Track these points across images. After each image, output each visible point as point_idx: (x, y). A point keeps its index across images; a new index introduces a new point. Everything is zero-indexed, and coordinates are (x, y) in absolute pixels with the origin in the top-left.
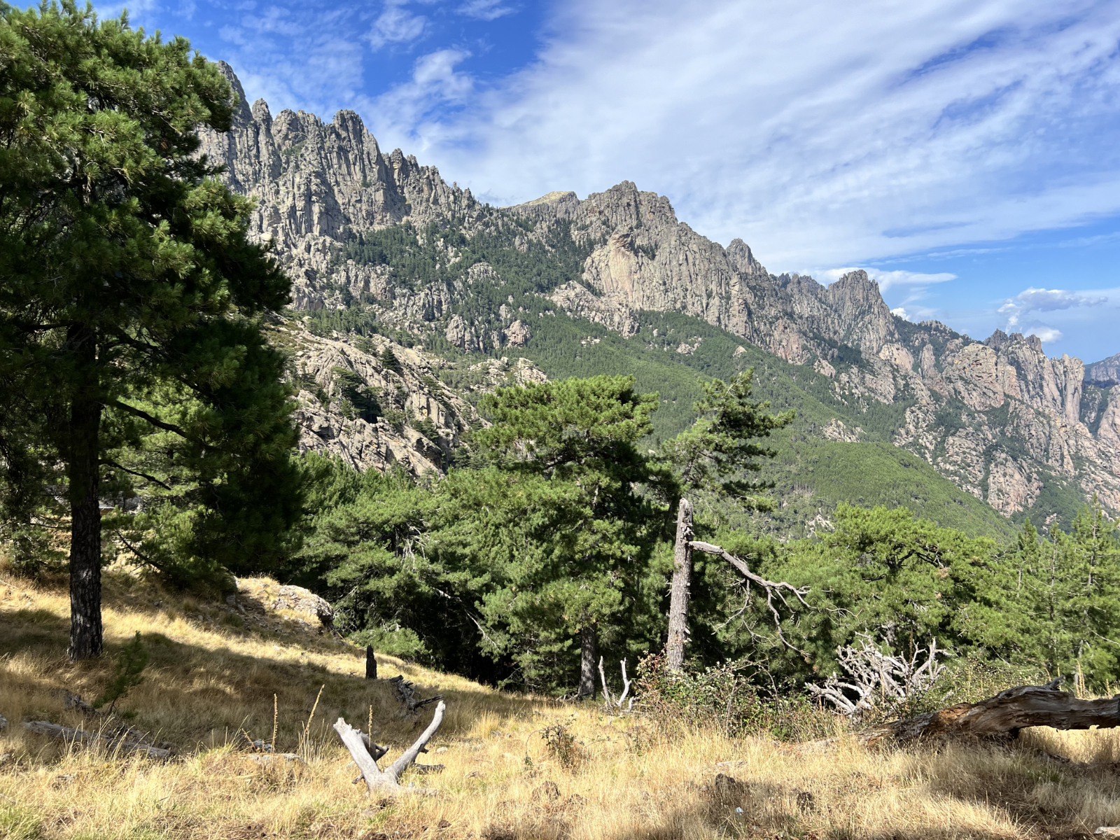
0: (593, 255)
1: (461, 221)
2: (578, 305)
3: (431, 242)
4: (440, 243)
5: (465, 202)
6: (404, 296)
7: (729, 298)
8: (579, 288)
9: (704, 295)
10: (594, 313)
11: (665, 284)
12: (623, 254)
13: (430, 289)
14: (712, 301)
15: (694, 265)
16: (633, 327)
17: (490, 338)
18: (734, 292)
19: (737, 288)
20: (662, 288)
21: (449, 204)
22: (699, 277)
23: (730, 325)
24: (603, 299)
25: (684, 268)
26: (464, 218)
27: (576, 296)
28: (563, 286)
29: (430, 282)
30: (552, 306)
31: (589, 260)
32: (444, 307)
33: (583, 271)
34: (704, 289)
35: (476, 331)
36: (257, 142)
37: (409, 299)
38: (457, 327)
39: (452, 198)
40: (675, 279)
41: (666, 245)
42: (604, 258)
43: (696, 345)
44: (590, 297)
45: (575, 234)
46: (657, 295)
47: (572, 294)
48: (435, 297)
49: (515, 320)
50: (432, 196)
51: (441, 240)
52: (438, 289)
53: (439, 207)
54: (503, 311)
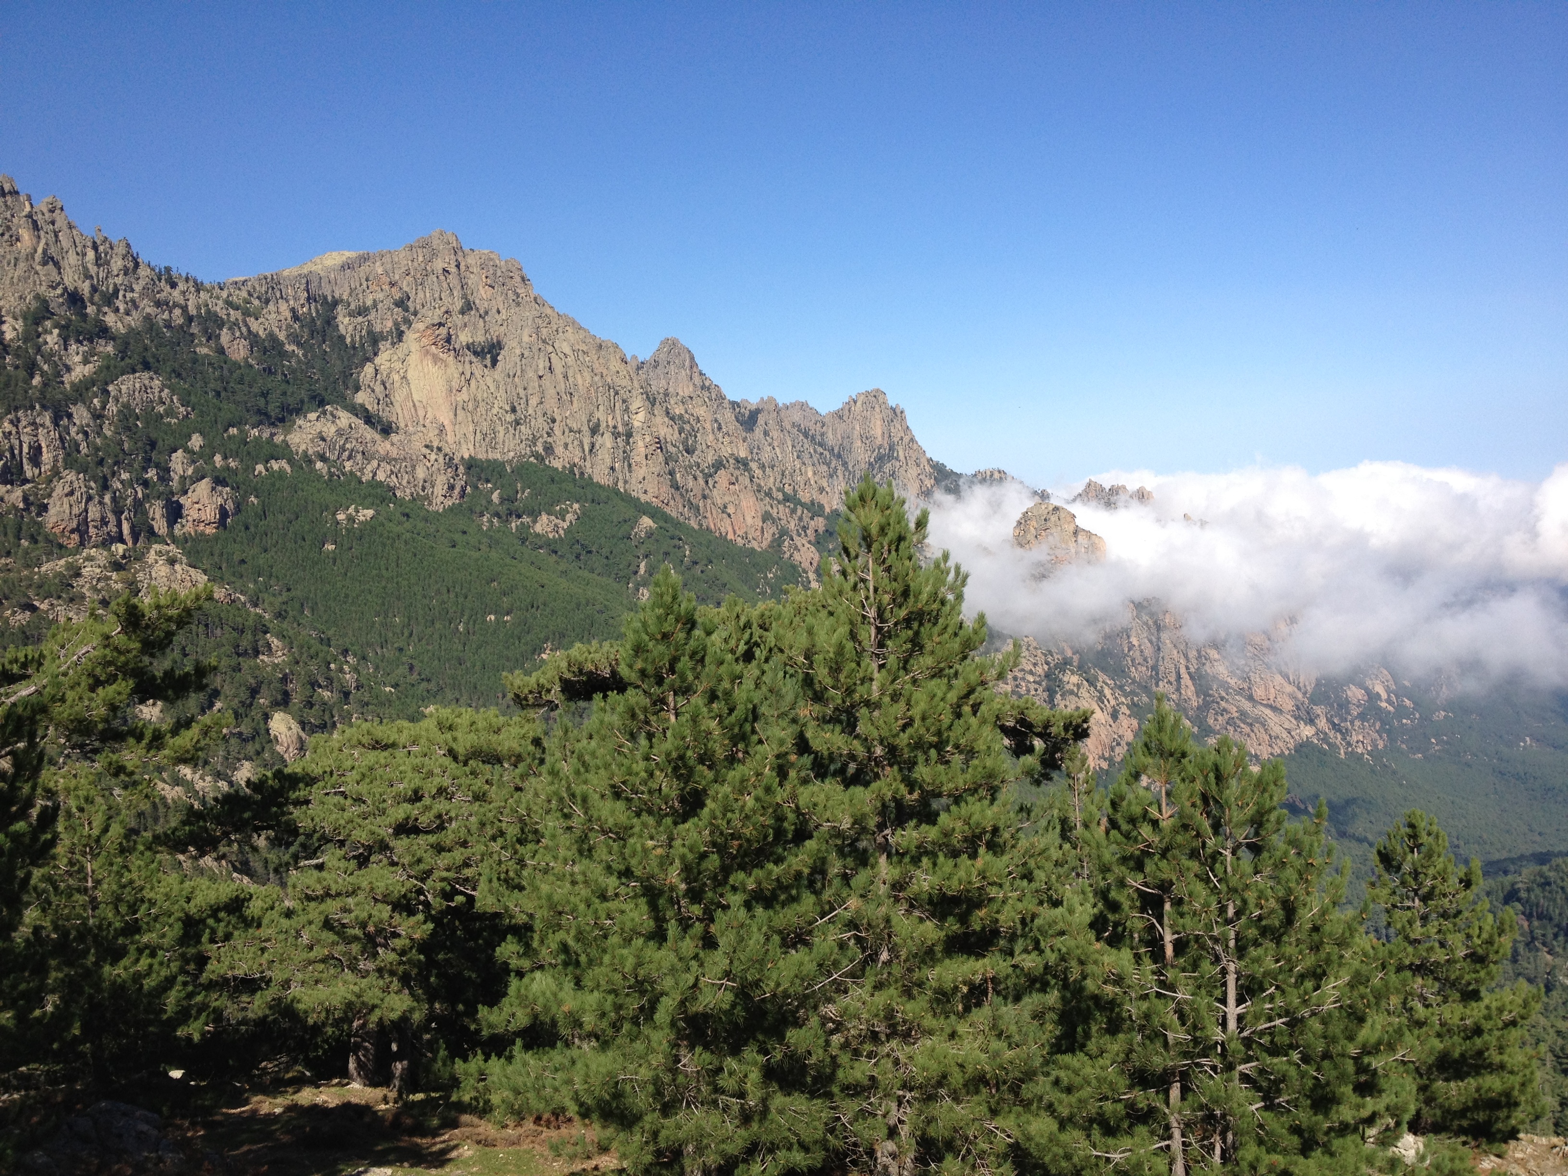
0: (377, 360)
1: (109, 299)
2: (343, 449)
3: (32, 335)
4: (52, 339)
5: (117, 264)
7: (629, 435)
8: (345, 418)
9: (585, 429)
10: (375, 463)
11: (514, 410)
12: (436, 359)
13: (15, 423)
14: (599, 440)
15: (566, 377)
16: (451, 488)
17: (145, 513)
18: (636, 424)
19: (641, 416)
20: (510, 417)
21: (86, 269)
22: (575, 399)
23: (633, 481)
24: (394, 437)
25: (547, 382)
26: (116, 291)
27: (340, 433)
28: (312, 416)
29: (16, 409)
30: (284, 452)
31: (369, 369)
32: (46, 456)
33: (357, 389)
34: (584, 419)
35: (114, 499)
38: (71, 493)
39: (91, 255)
40: (533, 401)
41: (514, 344)
42: (398, 365)
43: (569, 517)
44: (369, 434)
45: (345, 324)
46: (501, 430)
47: (330, 430)
48: (26, 439)
49: (203, 478)
50: (40, 250)
51: (56, 331)
52: (34, 424)
53: (54, 272)
54: (178, 462)
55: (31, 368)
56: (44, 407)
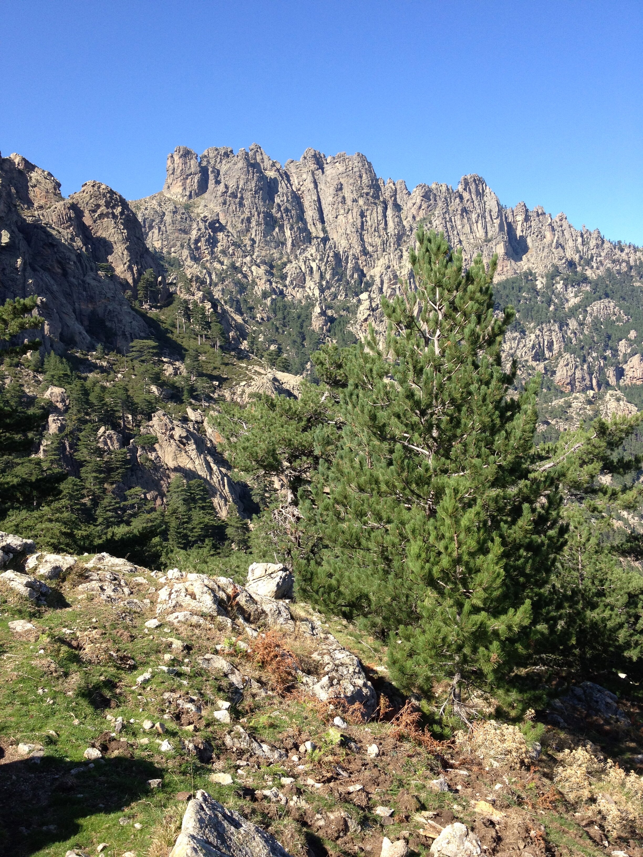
1: (588, 262)
3: (550, 286)
4: (559, 286)
5: (593, 243)
6: (514, 339)
13: (541, 330)
17: (605, 374)
21: (577, 247)
26: (592, 257)
29: (542, 323)
32: (556, 346)
35: (589, 367)
36: (385, 216)
37: (519, 342)
38: (567, 365)
39: (580, 240)
48: (546, 338)
49: (636, 354)
50: (555, 241)
51: (562, 282)
52: (550, 330)
53: (562, 251)
54: (623, 346)
55: (549, 302)
56: (555, 321)
